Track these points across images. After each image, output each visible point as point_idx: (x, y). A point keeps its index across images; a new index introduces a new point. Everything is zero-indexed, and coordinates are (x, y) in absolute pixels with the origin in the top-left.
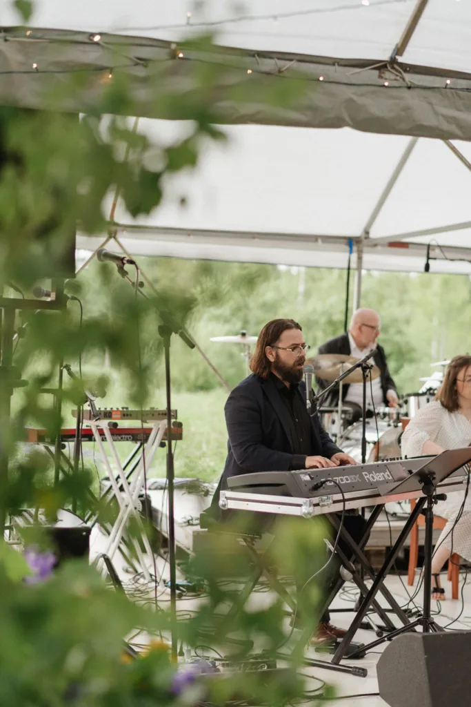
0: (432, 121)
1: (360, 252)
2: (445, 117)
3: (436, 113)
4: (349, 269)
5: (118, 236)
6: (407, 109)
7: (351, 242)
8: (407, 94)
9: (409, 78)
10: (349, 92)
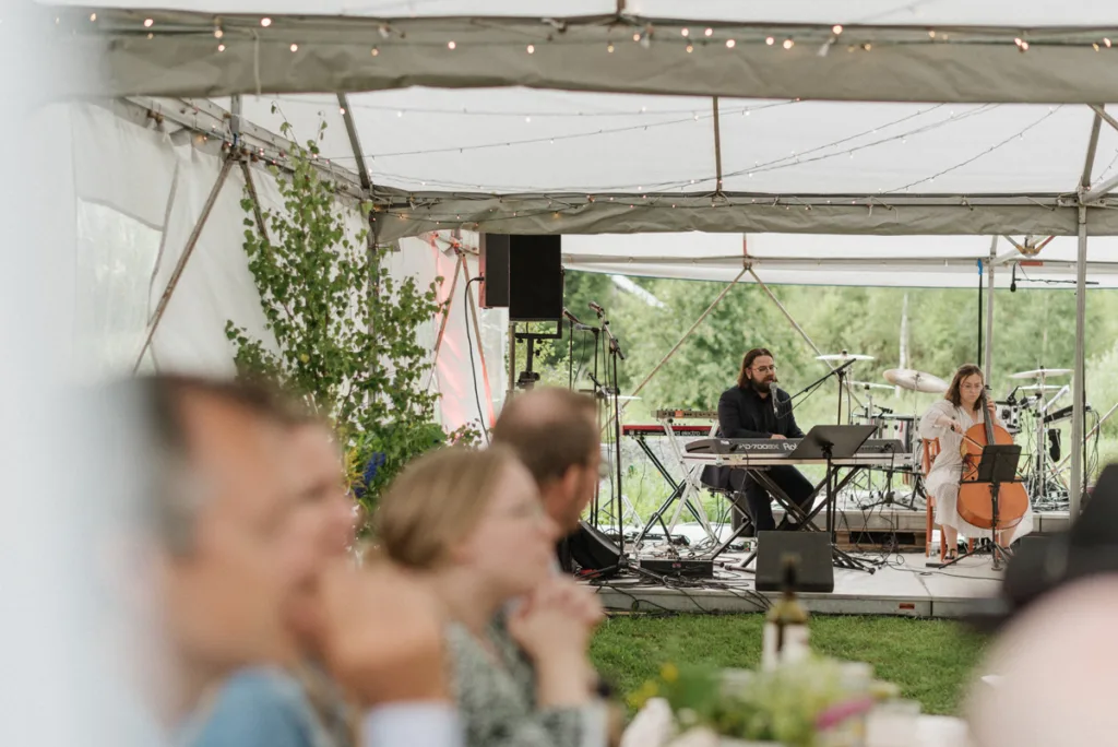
0: (746, 223)
1: (991, 272)
2: (755, 221)
3: (749, 219)
4: (981, 288)
5: (752, 268)
6: (730, 218)
7: (980, 262)
8: (730, 210)
9: (730, 200)
10: (692, 212)
